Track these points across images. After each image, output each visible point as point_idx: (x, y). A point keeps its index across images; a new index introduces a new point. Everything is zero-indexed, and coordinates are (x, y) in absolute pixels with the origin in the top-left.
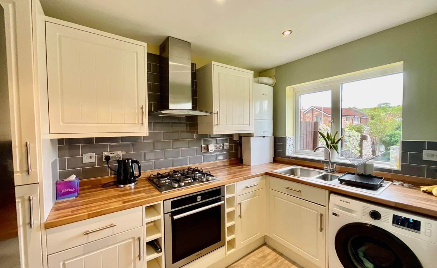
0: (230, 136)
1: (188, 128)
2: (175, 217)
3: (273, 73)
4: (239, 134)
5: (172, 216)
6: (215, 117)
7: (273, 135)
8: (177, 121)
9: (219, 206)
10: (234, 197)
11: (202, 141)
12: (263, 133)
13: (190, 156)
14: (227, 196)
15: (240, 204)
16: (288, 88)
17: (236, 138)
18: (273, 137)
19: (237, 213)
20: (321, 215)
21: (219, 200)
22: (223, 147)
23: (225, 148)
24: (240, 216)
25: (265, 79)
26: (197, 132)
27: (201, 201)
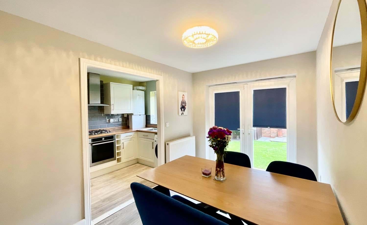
0: (123, 115)
1: (99, 111)
2: (93, 145)
3: (145, 84)
4: (127, 114)
5: (92, 145)
6: (112, 106)
7: (145, 114)
8: (93, 108)
9: (113, 143)
10: (120, 140)
11: (107, 117)
12: (139, 113)
13: (100, 125)
14: (116, 139)
15: (123, 143)
16: (151, 92)
17: (125, 116)
18: (145, 115)
19: (122, 147)
20: (153, 143)
21: (113, 140)
22: (119, 120)
23: (120, 121)
24: (123, 148)
25: (141, 88)
26: (104, 113)
27: (104, 140)
